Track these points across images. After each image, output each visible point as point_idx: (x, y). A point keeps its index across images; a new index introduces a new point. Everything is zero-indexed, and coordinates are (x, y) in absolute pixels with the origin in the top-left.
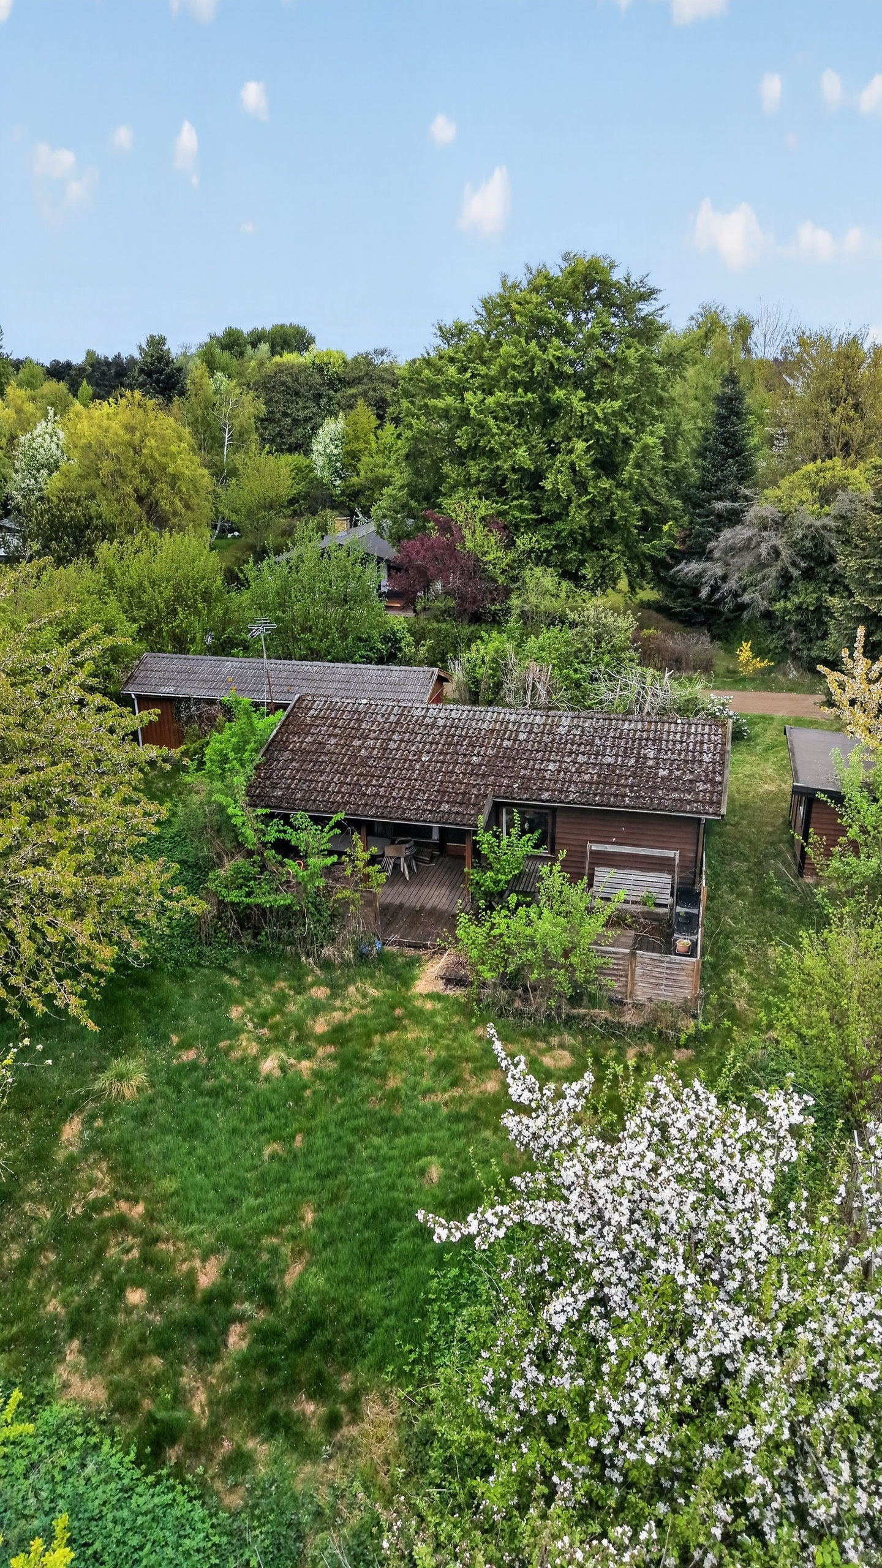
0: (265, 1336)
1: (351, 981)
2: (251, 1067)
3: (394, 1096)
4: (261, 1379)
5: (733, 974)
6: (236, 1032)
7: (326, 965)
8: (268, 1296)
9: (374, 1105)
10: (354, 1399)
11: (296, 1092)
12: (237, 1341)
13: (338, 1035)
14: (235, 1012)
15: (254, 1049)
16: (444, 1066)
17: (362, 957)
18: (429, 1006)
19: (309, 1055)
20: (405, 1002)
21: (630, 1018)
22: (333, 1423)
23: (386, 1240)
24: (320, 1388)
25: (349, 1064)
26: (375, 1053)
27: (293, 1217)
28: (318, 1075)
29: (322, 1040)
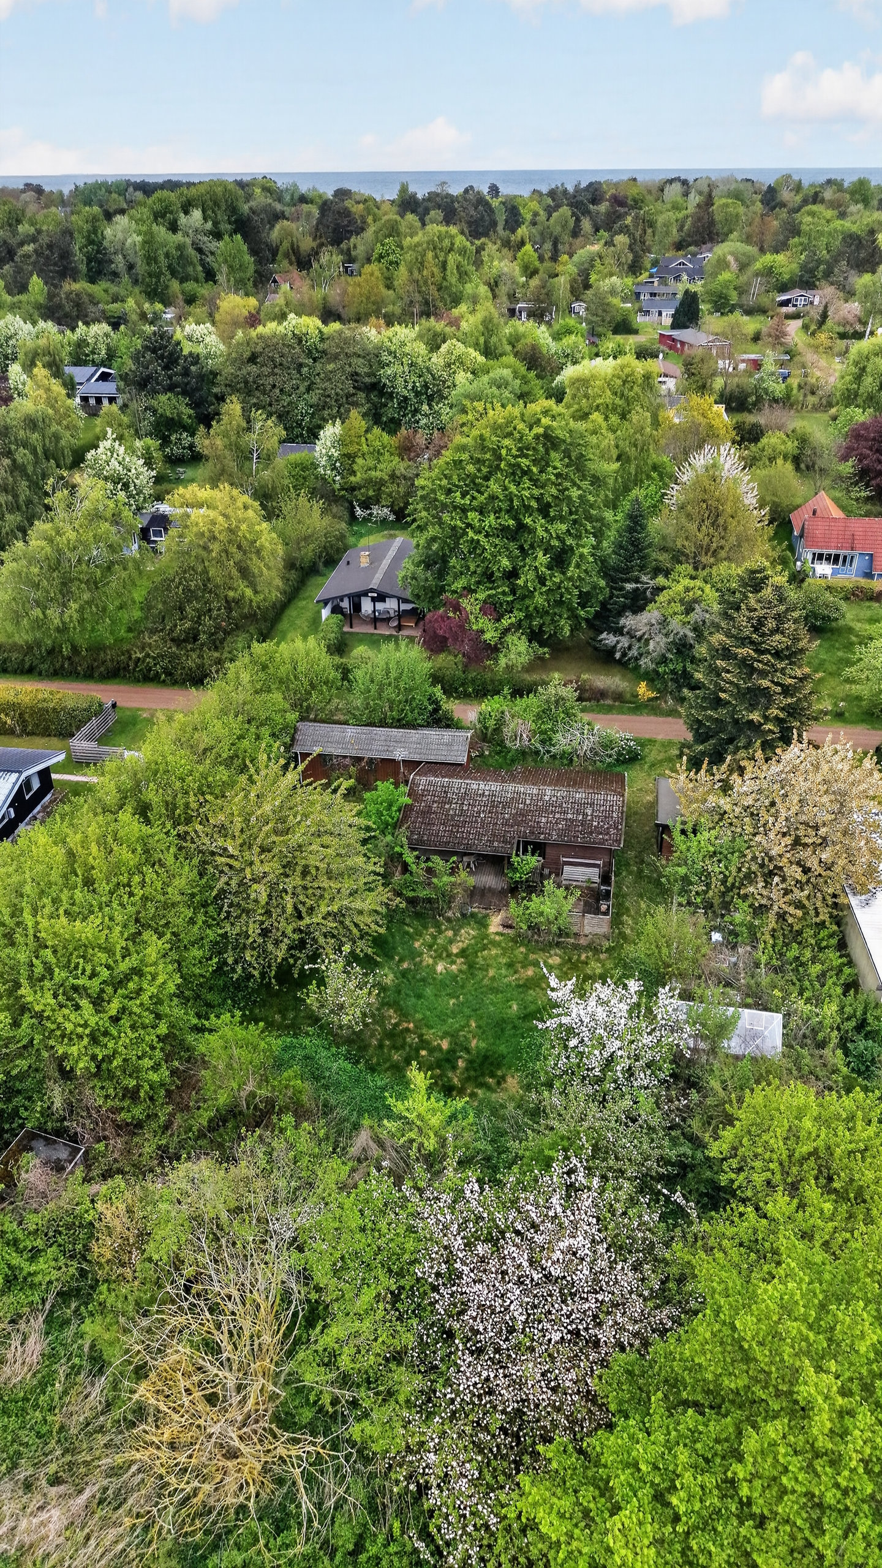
0: (471, 1062)
1: (461, 927)
2: (432, 968)
3: (493, 979)
4: (472, 1073)
5: (625, 917)
6: (421, 954)
7: (449, 920)
8: (467, 1050)
9: (486, 982)
10: (503, 1078)
11: (454, 978)
12: (461, 1063)
13: (463, 953)
14: (417, 944)
15: (431, 961)
16: (510, 965)
17: (464, 915)
18: (497, 938)
19: (453, 962)
20: (486, 936)
21: (583, 941)
22: (499, 1083)
23: (503, 1030)
24: (492, 1076)
25: (471, 966)
26: (480, 960)
27: (468, 1025)
28: (460, 971)
29: (457, 955)
